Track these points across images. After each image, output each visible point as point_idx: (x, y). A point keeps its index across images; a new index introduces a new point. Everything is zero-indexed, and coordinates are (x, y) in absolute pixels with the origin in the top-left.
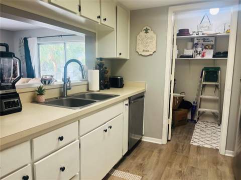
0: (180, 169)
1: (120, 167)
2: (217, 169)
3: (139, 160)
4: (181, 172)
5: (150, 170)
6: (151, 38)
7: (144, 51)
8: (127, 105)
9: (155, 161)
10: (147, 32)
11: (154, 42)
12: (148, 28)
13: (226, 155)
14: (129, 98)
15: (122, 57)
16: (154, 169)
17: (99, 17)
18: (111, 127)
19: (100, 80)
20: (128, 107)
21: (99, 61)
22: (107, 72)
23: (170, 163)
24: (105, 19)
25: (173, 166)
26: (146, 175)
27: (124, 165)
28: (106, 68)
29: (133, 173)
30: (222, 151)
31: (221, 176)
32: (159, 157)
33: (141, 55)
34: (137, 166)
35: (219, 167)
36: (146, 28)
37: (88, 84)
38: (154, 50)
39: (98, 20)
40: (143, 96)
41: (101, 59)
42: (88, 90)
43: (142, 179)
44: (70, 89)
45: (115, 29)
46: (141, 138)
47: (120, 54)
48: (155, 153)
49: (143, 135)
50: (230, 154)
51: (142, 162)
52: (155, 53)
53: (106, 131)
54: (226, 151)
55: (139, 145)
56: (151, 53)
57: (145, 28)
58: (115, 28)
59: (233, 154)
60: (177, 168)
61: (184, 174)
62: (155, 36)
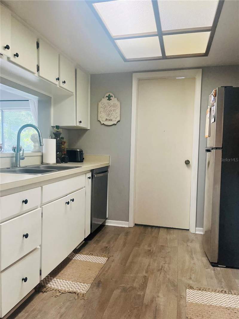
0: (149, 249)
1: (81, 251)
2: (188, 246)
3: (103, 243)
4: (150, 250)
5: (116, 251)
6: (114, 106)
7: (106, 120)
8: (90, 178)
9: (121, 243)
10: (109, 99)
11: (118, 111)
12: (111, 94)
13: (197, 233)
14: (92, 171)
15: (82, 125)
16: (121, 250)
17: (58, 79)
18: (73, 200)
19: (57, 152)
20: (90, 180)
21: (55, 129)
22: (65, 143)
23: (138, 244)
24: (64, 82)
25: (141, 246)
26: (113, 256)
27: (87, 249)
28: (62, 138)
29: (97, 256)
30: (193, 230)
31: (191, 252)
32: (126, 239)
33: (103, 124)
34: (102, 249)
35: (189, 244)
36: (109, 95)
37: (42, 156)
38: (118, 119)
39: (57, 83)
40: (107, 171)
41: (57, 127)
42: (42, 163)
43: (108, 260)
44: (23, 159)
45: (75, 94)
46: (105, 222)
47: (81, 122)
48: (122, 236)
49: (107, 219)
50: (200, 231)
51: (107, 246)
52: (118, 123)
53: (68, 203)
54: (196, 228)
55: (102, 230)
56: (115, 123)
57: (107, 95)
58: (74, 92)
59: (203, 231)
60: (146, 248)
61: (153, 252)
62: (118, 104)
